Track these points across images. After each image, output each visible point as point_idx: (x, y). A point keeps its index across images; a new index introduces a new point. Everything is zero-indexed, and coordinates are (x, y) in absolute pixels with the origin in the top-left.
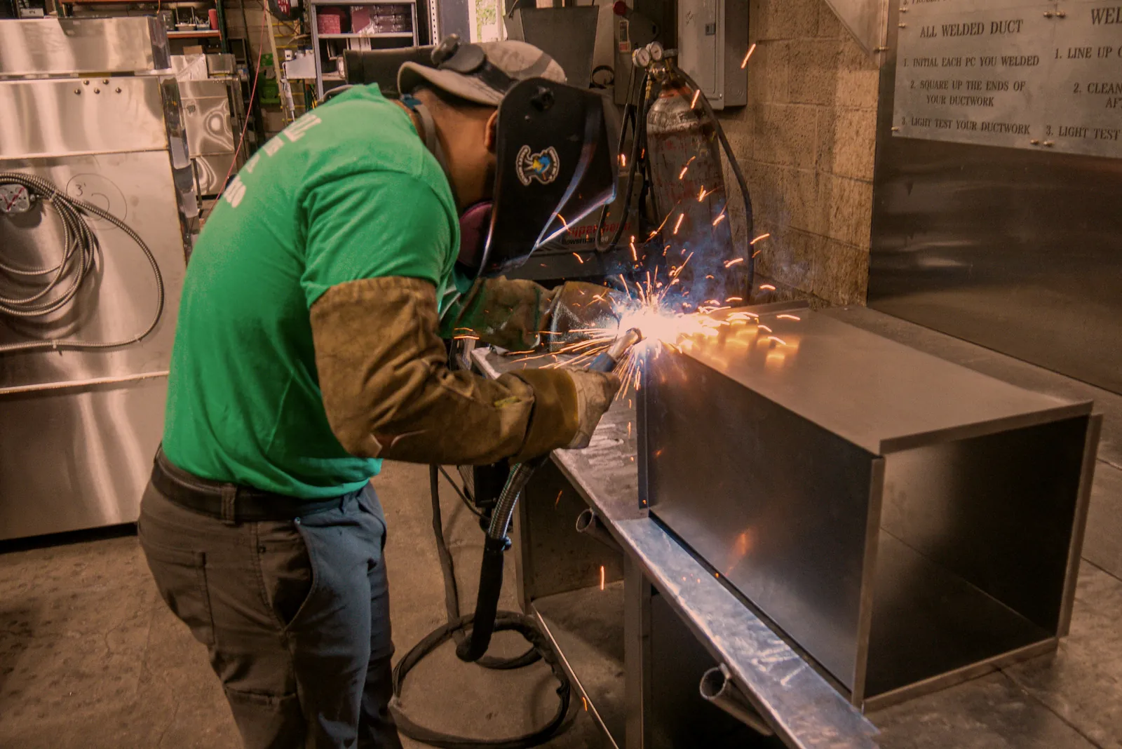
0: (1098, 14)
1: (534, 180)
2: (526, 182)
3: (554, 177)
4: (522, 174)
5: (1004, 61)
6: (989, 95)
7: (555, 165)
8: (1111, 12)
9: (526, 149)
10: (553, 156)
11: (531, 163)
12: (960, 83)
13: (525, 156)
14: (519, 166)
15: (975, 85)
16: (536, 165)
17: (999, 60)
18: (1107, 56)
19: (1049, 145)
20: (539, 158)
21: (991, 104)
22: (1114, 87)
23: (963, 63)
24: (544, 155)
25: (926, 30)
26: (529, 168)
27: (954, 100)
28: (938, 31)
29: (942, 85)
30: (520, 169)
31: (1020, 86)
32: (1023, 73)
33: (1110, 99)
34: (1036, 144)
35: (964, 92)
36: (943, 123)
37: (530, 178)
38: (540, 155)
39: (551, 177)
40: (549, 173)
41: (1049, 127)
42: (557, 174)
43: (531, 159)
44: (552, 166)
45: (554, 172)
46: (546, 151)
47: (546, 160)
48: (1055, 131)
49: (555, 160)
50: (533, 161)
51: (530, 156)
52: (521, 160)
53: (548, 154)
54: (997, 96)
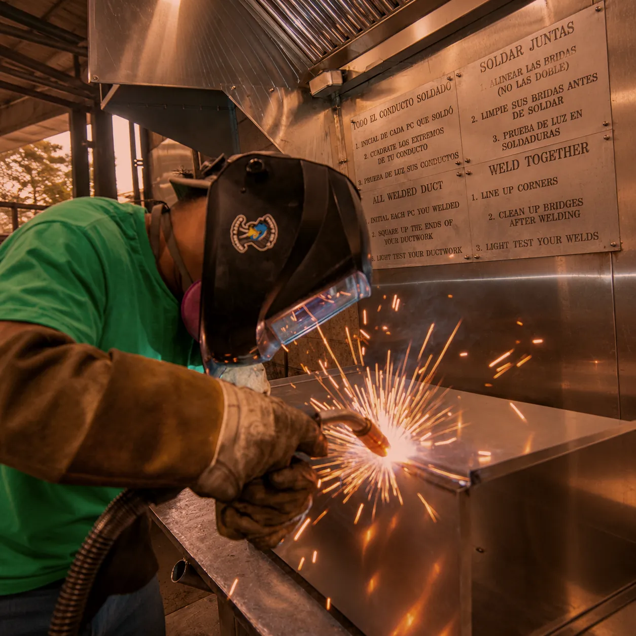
0: (494, 168)
1: (249, 246)
2: (241, 249)
3: (273, 243)
4: (237, 242)
5: (435, 209)
6: (429, 231)
7: (273, 231)
8: (502, 165)
9: (241, 218)
10: (271, 223)
11: (246, 231)
12: (406, 229)
13: (240, 225)
14: (234, 234)
15: (416, 227)
16: (252, 233)
17: (431, 209)
18: (510, 193)
19: (477, 258)
20: (254, 226)
21: (431, 237)
22: (518, 211)
23: (406, 214)
24: (261, 223)
25: (376, 198)
26: (245, 236)
27: (404, 240)
28: (386, 198)
29: (395, 231)
30: (235, 237)
31: (449, 222)
32: (449, 214)
33: (512, 221)
34: (468, 258)
35: (410, 233)
36: (398, 256)
37: (246, 245)
38: (256, 223)
39: (269, 244)
40: (267, 239)
41: (478, 246)
42: (275, 241)
43: (247, 227)
44: (269, 233)
45: (271, 239)
46: (262, 219)
47: (263, 227)
48: (483, 247)
49: (272, 226)
50: (249, 229)
51: (245, 225)
52: (236, 228)
53: (265, 221)
54: (435, 232)
